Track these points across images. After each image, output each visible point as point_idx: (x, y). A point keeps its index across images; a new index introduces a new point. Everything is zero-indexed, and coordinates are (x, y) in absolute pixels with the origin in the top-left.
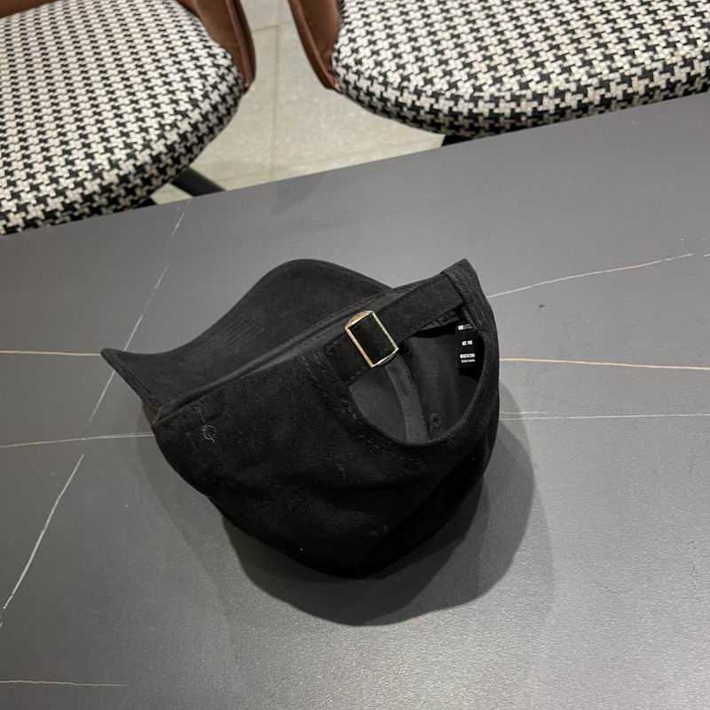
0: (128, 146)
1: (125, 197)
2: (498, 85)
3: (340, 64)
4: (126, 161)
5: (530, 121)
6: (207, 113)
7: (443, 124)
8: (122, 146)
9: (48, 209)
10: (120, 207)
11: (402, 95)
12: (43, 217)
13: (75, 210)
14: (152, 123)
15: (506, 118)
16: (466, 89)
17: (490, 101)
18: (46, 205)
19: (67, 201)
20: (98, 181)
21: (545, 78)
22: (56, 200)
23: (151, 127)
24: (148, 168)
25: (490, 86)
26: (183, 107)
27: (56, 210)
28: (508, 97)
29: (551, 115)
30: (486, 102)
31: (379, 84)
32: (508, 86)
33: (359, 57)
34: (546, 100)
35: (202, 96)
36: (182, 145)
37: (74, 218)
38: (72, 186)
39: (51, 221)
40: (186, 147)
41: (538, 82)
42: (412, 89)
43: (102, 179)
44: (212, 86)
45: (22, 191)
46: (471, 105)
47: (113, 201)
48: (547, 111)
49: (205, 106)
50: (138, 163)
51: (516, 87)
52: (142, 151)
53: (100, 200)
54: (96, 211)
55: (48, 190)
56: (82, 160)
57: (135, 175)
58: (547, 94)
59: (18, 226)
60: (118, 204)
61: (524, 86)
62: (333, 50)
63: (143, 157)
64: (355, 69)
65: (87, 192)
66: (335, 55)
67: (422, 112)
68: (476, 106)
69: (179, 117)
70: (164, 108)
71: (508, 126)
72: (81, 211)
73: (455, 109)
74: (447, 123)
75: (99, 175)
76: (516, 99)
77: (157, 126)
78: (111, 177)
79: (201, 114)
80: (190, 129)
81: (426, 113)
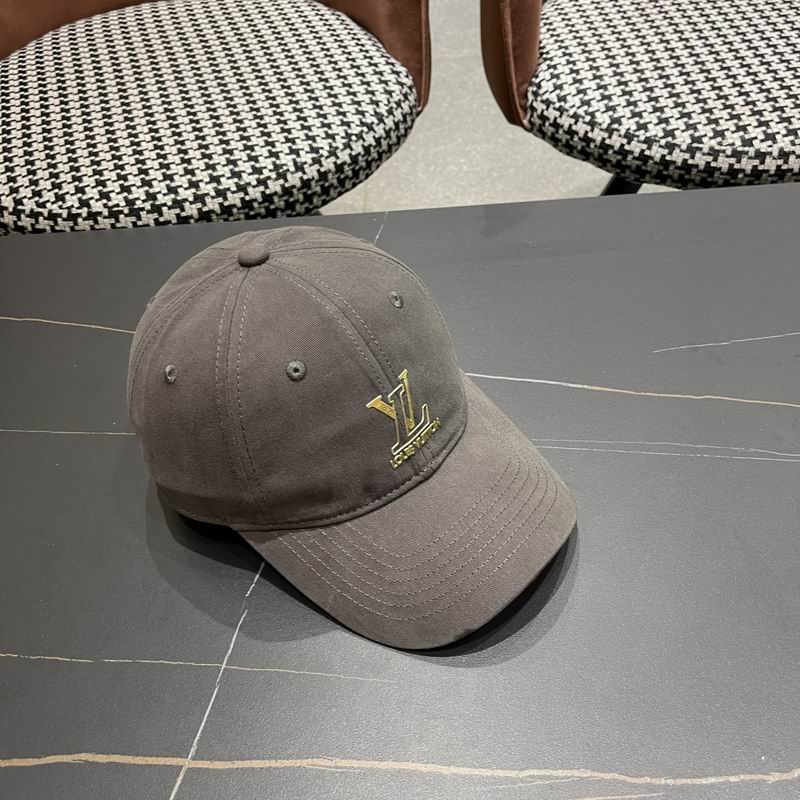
0: (314, 150)
1: (302, 204)
2: (719, 139)
3: (539, 98)
4: (311, 165)
5: (747, 179)
6: (390, 129)
7: (650, 172)
8: (308, 149)
9: (226, 204)
10: (294, 213)
11: (610, 137)
12: (219, 212)
13: (252, 208)
14: (340, 131)
15: (722, 174)
16: (683, 139)
17: (709, 154)
18: (226, 199)
19: (247, 198)
20: (281, 181)
21: (771, 137)
22: (236, 195)
23: (338, 134)
24: (330, 176)
25: (711, 138)
26: (369, 119)
27: (234, 206)
28: (729, 152)
29: (770, 176)
30: (704, 154)
31: (584, 123)
32: (731, 141)
33: (563, 94)
34: (768, 160)
35: (387, 111)
36: (365, 158)
37: (248, 217)
38: (255, 183)
39: (225, 216)
40: (367, 161)
41: (762, 141)
42: (623, 132)
43: (286, 180)
44: (396, 103)
45: (201, 181)
46: (687, 156)
47: (290, 206)
48: (767, 171)
49: (389, 122)
50: (322, 170)
51: (738, 143)
52: (327, 158)
53: (279, 203)
54: (271, 214)
55: (228, 183)
56: (266, 158)
57: (316, 182)
58: (771, 153)
59: (191, 217)
60: (293, 209)
61: (748, 143)
62: (531, 84)
63: (328, 164)
64: (557, 105)
65: (268, 192)
66: (535, 89)
67: (630, 157)
68: (693, 157)
69: (365, 129)
70: (350, 118)
71: (721, 182)
72: (257, 211)
73: (668, 158)
74: (655, 171)
75: (282, 176)
76: (737, 155)
77: (343, 135)
78: (294, 180)
79: (384, 129)
80: (374, 143)
81: (634, 158)
